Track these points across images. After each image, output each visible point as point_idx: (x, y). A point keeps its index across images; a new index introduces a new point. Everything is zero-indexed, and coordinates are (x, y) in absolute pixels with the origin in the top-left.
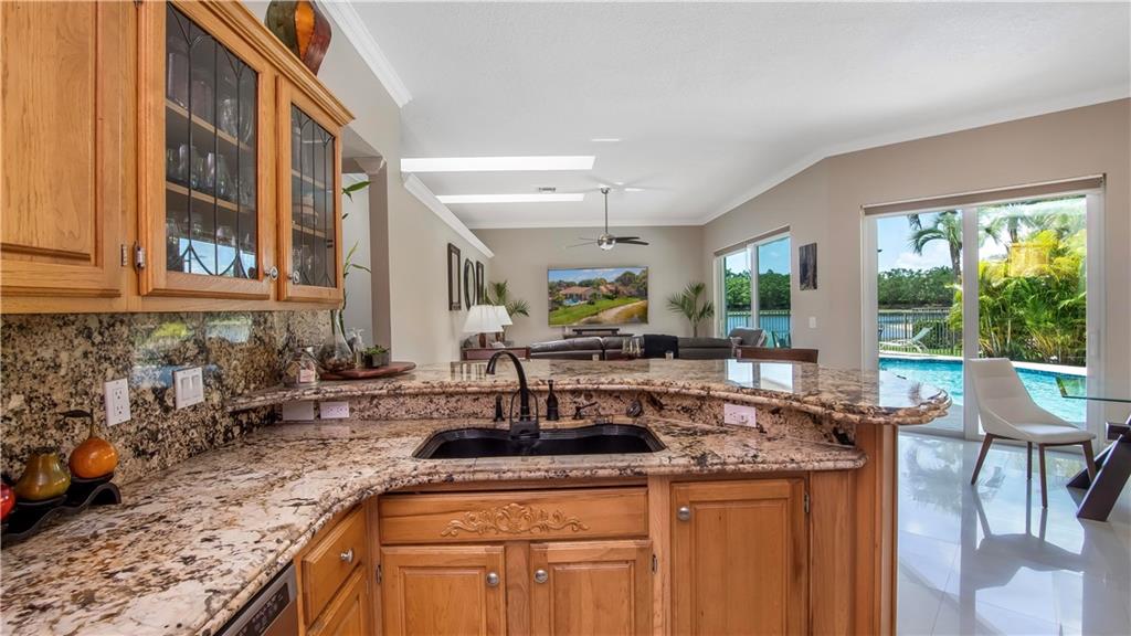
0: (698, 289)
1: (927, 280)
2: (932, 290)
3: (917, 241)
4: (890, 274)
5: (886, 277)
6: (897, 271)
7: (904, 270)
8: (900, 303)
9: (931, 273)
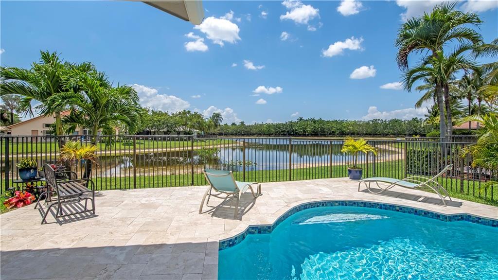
1: (389, 124)
2: (391, 129)
4: (373, 121)
5: (371, 123)
6: (376, 120)
7: (379, 120)
8: (377, 134)
9: (390, 121)
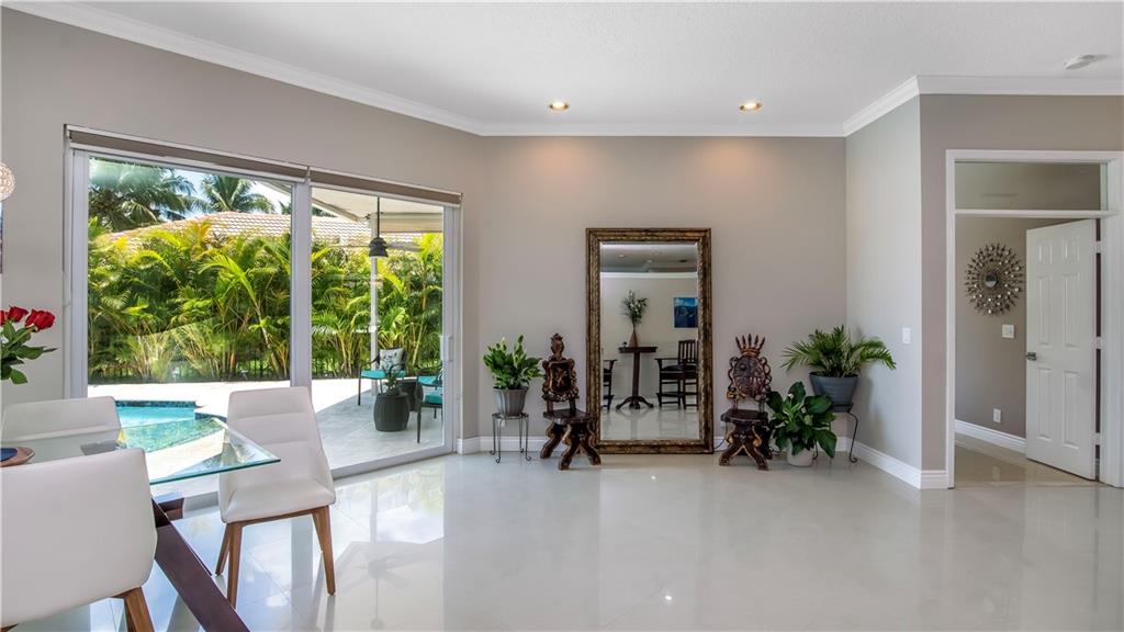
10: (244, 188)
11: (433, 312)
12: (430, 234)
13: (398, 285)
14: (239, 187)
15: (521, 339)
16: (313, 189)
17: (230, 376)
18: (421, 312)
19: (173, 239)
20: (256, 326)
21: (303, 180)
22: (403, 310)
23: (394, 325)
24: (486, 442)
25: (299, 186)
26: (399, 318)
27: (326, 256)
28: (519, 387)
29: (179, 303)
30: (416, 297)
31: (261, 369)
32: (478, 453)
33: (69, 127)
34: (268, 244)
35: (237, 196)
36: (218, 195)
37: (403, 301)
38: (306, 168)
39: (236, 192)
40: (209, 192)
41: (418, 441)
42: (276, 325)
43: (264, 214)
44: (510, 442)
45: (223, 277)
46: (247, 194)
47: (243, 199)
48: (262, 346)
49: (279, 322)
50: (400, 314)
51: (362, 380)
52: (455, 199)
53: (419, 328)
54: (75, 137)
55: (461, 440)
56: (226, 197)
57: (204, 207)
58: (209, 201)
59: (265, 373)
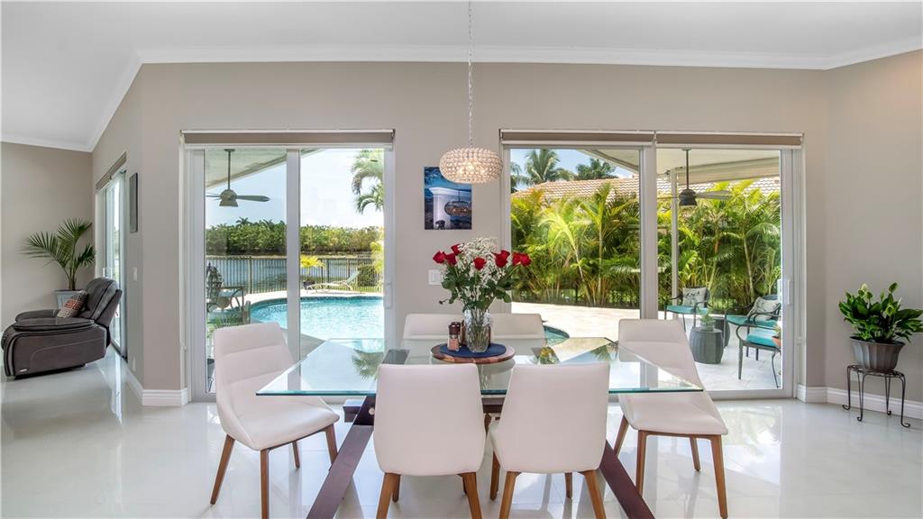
0: (83, 229)
3: (359, 204)
10: (552, 166)
11: (726, 255)
12: (721, 183)
13: (689, 233)
14: (549, 164)
15: (893, 287)
16: (658, 150)
17: (556, 300)
18: (712, 254)
19: (521, 204)
20: (575, 265)
21: (650, 143)
22: (696, 253)
23: (687, 266)
24: (837, 394)
25: (645, 150)
26: (692, 260)
27: (626, 209)
28: (890, 341)
29: (526, 248)
30: (709, 242)
31: (577, 297)
32: (824, 403)
33: (502, 131)
34: (583, 203)
35: (548, 171)
36: (536, 172)
37: (694, 245)
38: (653, 133)
39: (547, 168)
40: (530, 171)
41: (740, 378)
42: (589, 264)
43: (565, 181)
44: (874, 401)
45: (553, 229)
46: (555, 168)
47: (552, 173)
48: (578, 280)
49: (591, 262)
50: (693, 257)
51: (668, 313)
52: (795, 141)
53: (711, 269)
54: (504, 136)
55: (804, 387)
56: (541, 173)
57: (526, 181)
58: (529, 177)
59: (579, 299)
